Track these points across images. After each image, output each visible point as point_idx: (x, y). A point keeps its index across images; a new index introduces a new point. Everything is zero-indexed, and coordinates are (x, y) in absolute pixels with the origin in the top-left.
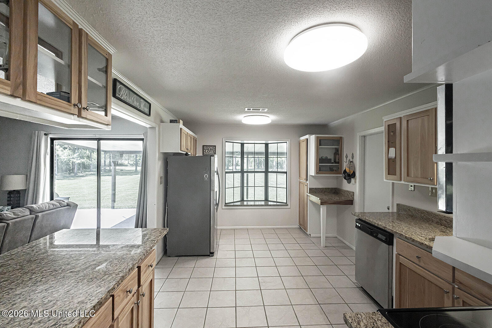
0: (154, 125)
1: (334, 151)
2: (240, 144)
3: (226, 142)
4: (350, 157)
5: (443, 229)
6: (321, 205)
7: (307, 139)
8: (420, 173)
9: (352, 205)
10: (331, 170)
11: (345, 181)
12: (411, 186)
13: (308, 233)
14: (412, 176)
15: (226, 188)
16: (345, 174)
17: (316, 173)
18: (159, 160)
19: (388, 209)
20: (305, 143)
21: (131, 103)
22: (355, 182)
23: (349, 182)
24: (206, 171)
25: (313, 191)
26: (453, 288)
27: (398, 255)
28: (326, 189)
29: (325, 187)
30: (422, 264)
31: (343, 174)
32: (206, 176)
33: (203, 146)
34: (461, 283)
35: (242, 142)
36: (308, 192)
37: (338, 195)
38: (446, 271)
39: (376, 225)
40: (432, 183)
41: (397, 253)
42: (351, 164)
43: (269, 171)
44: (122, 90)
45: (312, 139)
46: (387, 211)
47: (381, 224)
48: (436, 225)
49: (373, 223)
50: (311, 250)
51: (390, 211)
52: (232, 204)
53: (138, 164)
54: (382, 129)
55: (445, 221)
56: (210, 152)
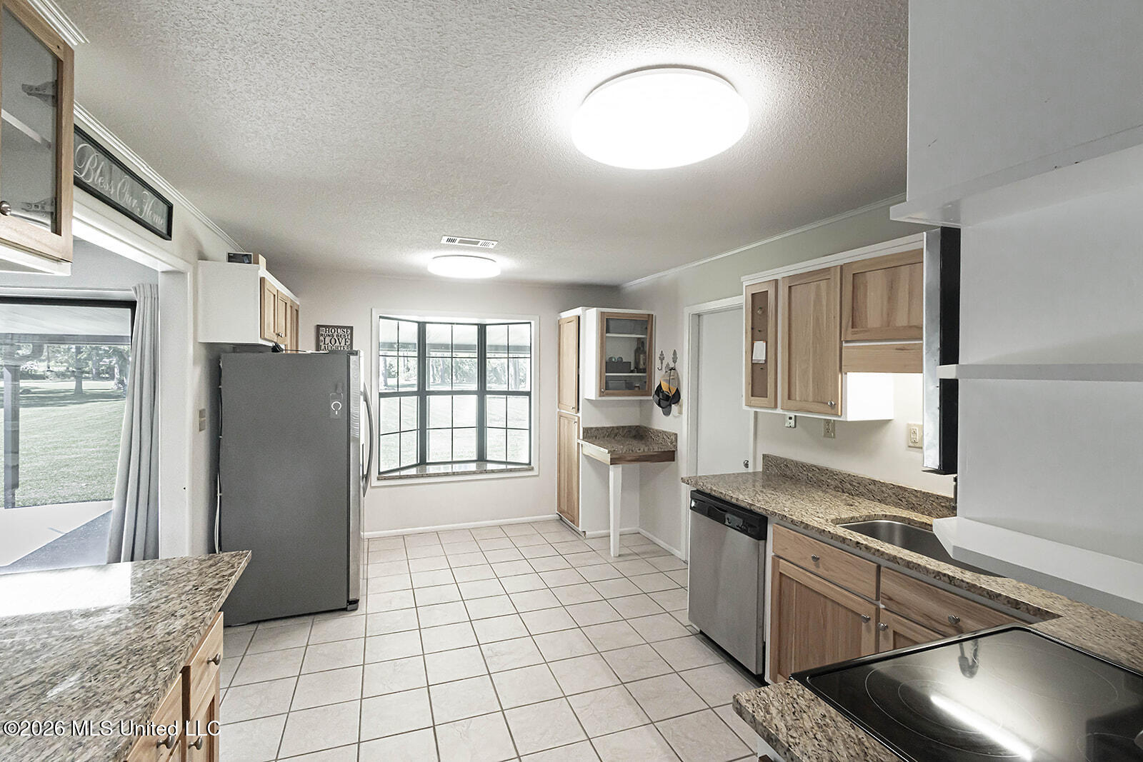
0: (180, 265)
1: (635, 346)
2: (417, 324)
3: (380, 317)
4: (668, 359)
5: (848, 499)
6: (611, 464)
7: (579, 317)
8: (811, 394)
9: (674, 460)
10: (629, 387)
11: (658, 411)
12: (790, 418)
13: (580, 530)
14: (798, 399)
15: (381, 433)
16: (659, 396)
17: (598, 393)
18: (195, 363)
19: (747, 465)
20: (574, 325)
21: (116, 199)
22: (680, 413)
23: (667, 413)
24: (335, 392)
25: (591, 435)
26: (878, 610)
27: (777, 557)
28: (618, 428)
29: (614, 425)
30: (821, 571)
31: (656, 396)
32: (336, 406)
33: (318, 327)
34: (890, 599)
35: (421, 319)
36: (581, 437)
37: (643, 442)
38: (867, 581)
39: (734, 501)
40: (833, 412)
41: (773, 554)
42: (672, 374)
43: (487, 389)
44: (89, 158)
45: (591, 317)
46: (743, 470)
47: (744, 497)
48: (834, 492)
49: (728, 498)
50: (591, 568)
51: (750, 470)
52: (397, 474)
53: (83, 372)
54: (742, 300)
55: (850, 485)
56: (338, 344)
